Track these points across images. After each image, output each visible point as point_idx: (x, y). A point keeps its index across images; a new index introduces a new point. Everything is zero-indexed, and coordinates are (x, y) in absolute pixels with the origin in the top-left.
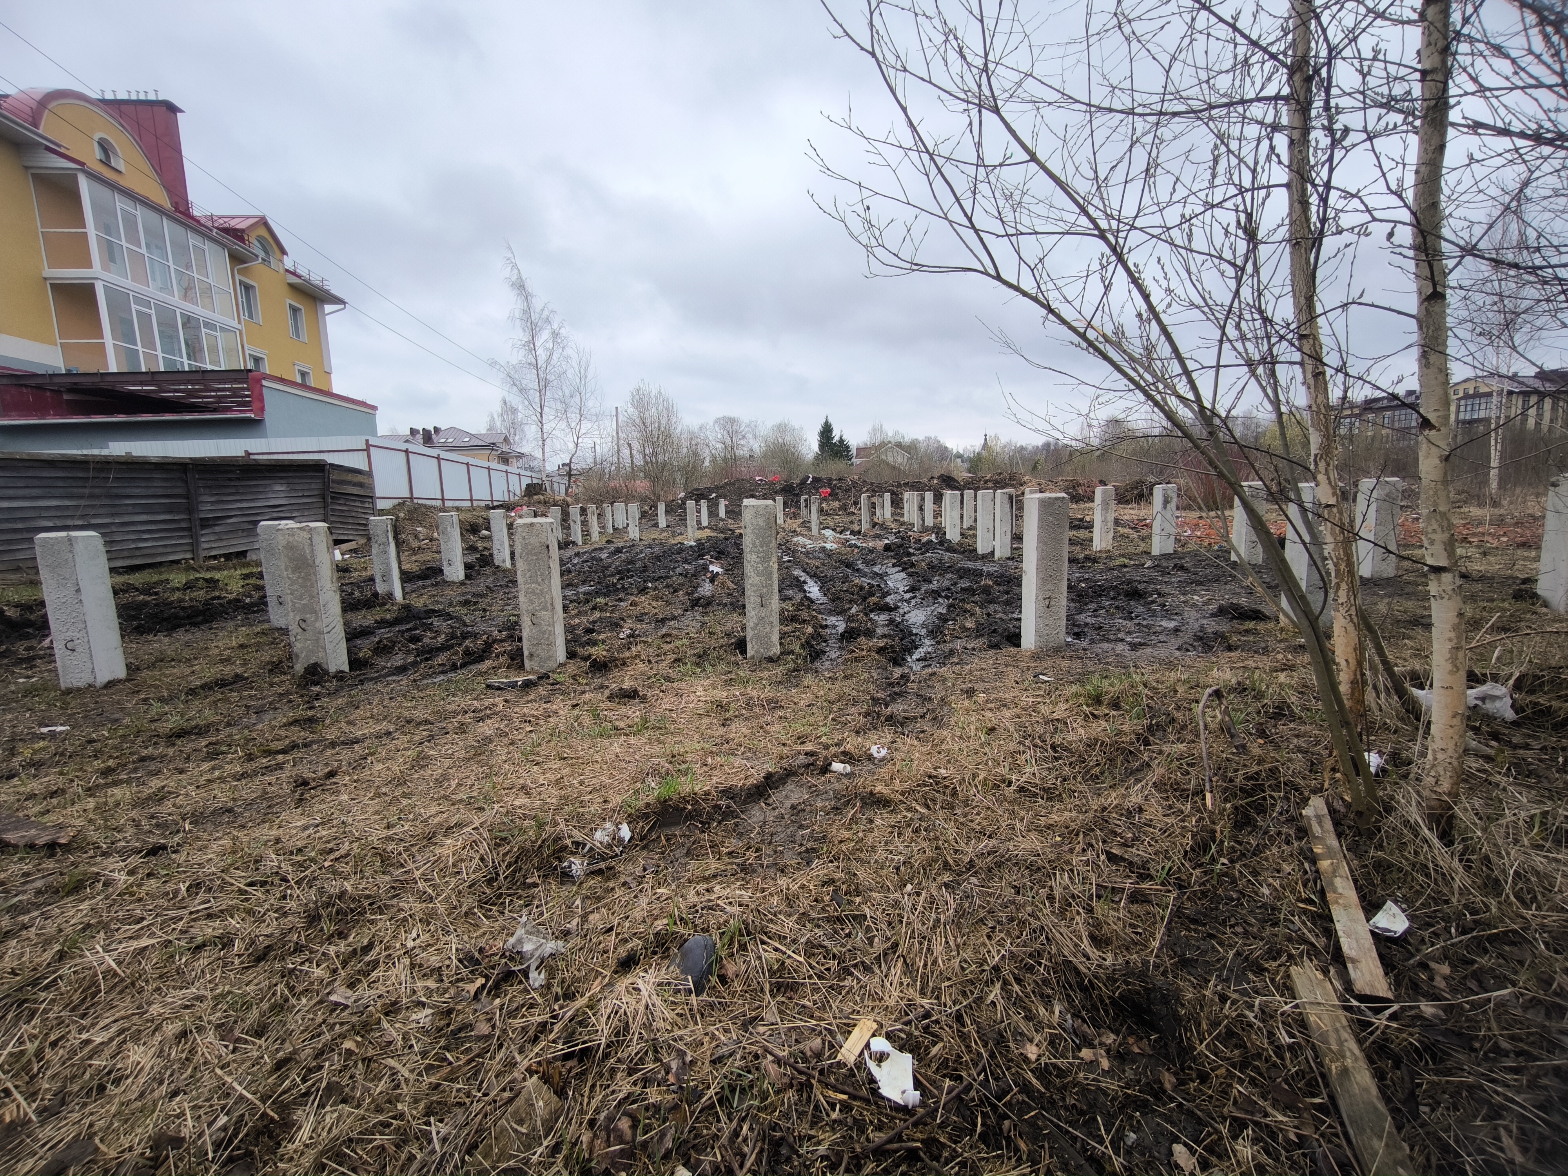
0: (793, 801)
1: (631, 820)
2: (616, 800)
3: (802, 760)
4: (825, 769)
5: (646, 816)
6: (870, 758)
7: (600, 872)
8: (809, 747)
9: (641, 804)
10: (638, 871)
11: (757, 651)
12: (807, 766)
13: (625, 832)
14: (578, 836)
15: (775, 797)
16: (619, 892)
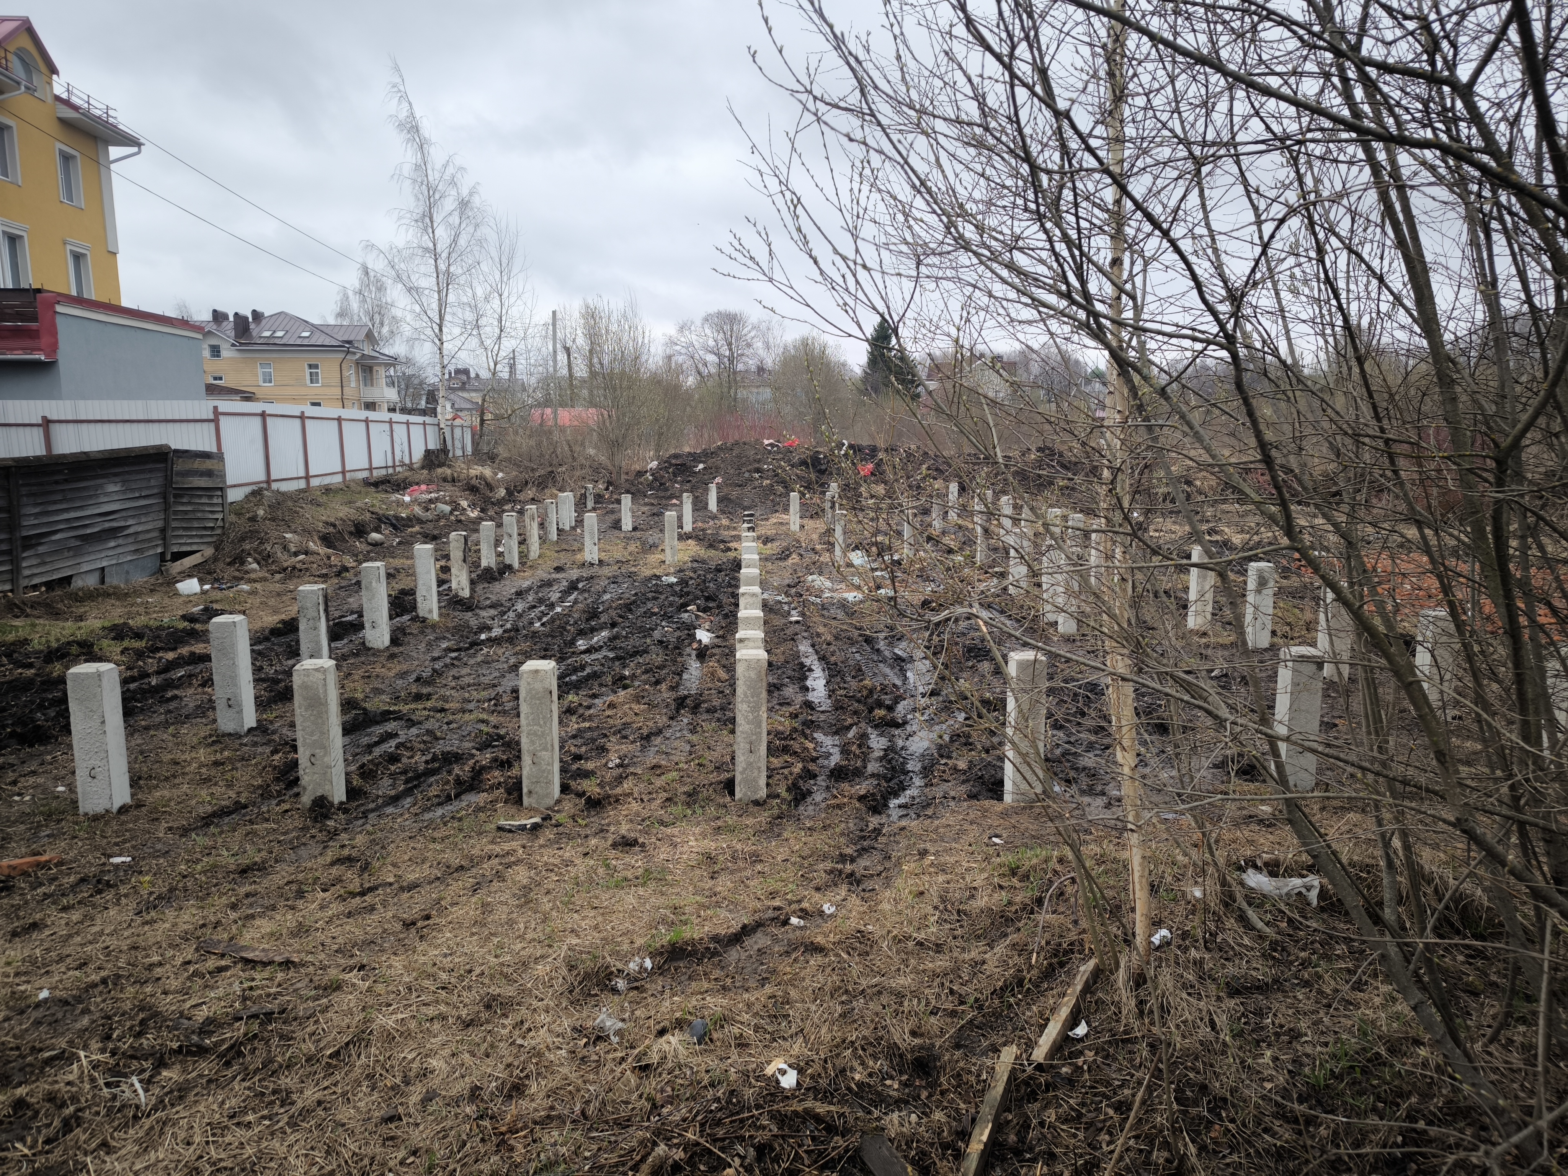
0: (760, 946)
1: (652, 956)
2: (639, 942)
3: (770, 914)
4: (786, 922)
5: (662, 954)
6: (821, 913)
7: (637, 988)
8: (777, 903)
9: (658, 945)
10: (660, 988)
11: (745, 794)
12: (773, 919)
13: (648, 964)
14: (620, 965)
15: (748, 942)
16: (650, 1000)
